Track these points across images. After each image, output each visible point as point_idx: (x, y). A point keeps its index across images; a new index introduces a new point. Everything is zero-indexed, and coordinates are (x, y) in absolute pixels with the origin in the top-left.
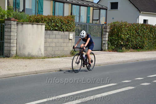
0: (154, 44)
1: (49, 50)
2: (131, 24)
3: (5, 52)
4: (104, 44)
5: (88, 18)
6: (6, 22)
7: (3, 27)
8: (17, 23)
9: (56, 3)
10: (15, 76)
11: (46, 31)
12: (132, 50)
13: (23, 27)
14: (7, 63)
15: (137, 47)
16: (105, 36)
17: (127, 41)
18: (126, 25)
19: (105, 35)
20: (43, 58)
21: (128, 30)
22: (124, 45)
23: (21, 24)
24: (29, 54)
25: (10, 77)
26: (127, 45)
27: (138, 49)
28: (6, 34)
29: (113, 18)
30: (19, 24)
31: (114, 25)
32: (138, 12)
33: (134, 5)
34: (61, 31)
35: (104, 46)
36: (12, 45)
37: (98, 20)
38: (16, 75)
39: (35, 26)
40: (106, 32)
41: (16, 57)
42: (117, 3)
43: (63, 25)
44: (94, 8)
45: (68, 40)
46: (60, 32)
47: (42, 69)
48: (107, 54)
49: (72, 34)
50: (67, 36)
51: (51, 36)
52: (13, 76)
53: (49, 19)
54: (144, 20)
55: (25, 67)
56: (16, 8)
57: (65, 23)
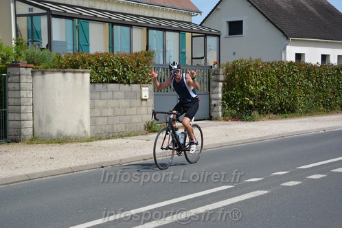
0: (316, 102)
1: (101, 123)
2: (269, 63)
3: (11, 131)
4: (215, 105)
5: (182, 54)
6: (9, 70)
7: (5, 82)
8: (32, 72)
9: (115, 27)
10: (28, 180)
11: (93, 84)
12: (272, 115)
13: (44, 78)
14: (14, 154)
15: (283, 110)
16: (215, 90)
17: (261, 98)
18: (256, 66)
19: (217, 87)
20: (88, 141)
21: (262, 76)
22: (256, 107)
23: (40, 73)
24: (59, 134)
25: (17, 182)
26: (262, 106)
27: (285, 113)
28: (10, 94)
29: (234, 54)
30: (37, 73)
31: (234, 67)
32: (284, 39)
33: (274, 24)
34: (125, 84)
35: (215, 109)
36: (23, 116)
37: (202, 58)
38: (29, 178)
39: (69, 75)
40: (218, 81)
41: (32, 140)
42: (241, 23)
43: (128, 70)
44: (194, 34)
45: (139, 101)
46: (122, 86)
47: (84, 162)
48: (221, 127)
49: (147, 88)
50: (136, 92)
51: (104, 95)
52: (23, 181)
53: (98, 61)
54: (296, 54)
55: (50, 161)
56: (33, 41)
57: (131, 68)
